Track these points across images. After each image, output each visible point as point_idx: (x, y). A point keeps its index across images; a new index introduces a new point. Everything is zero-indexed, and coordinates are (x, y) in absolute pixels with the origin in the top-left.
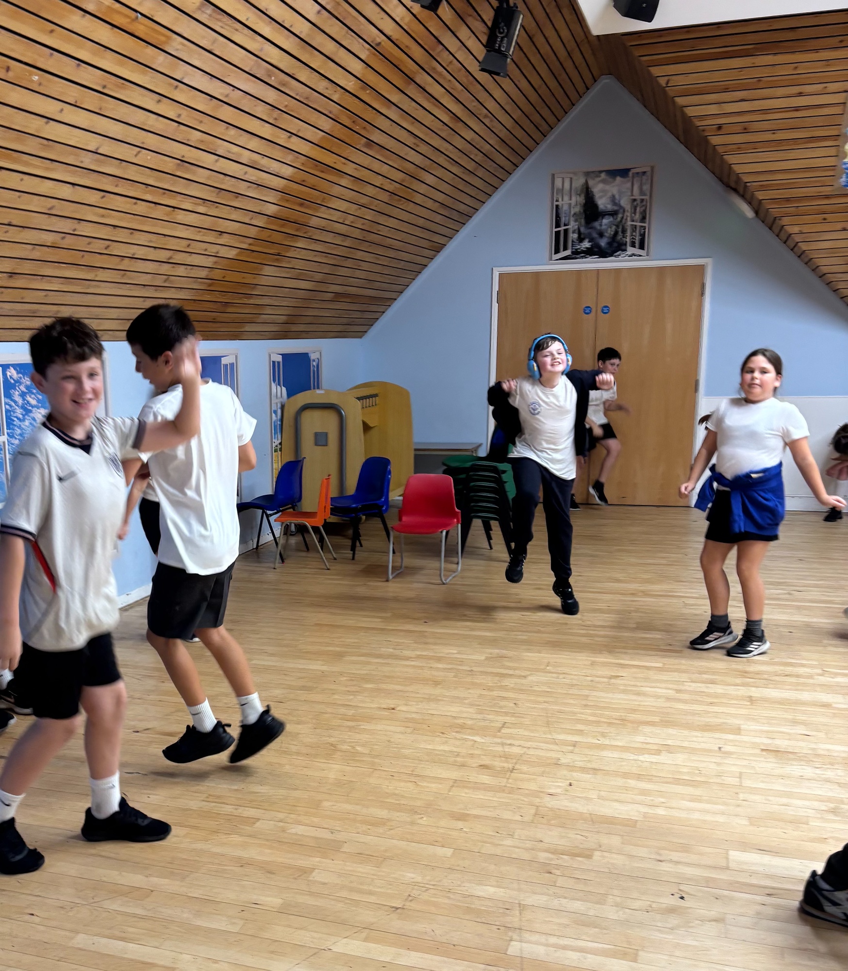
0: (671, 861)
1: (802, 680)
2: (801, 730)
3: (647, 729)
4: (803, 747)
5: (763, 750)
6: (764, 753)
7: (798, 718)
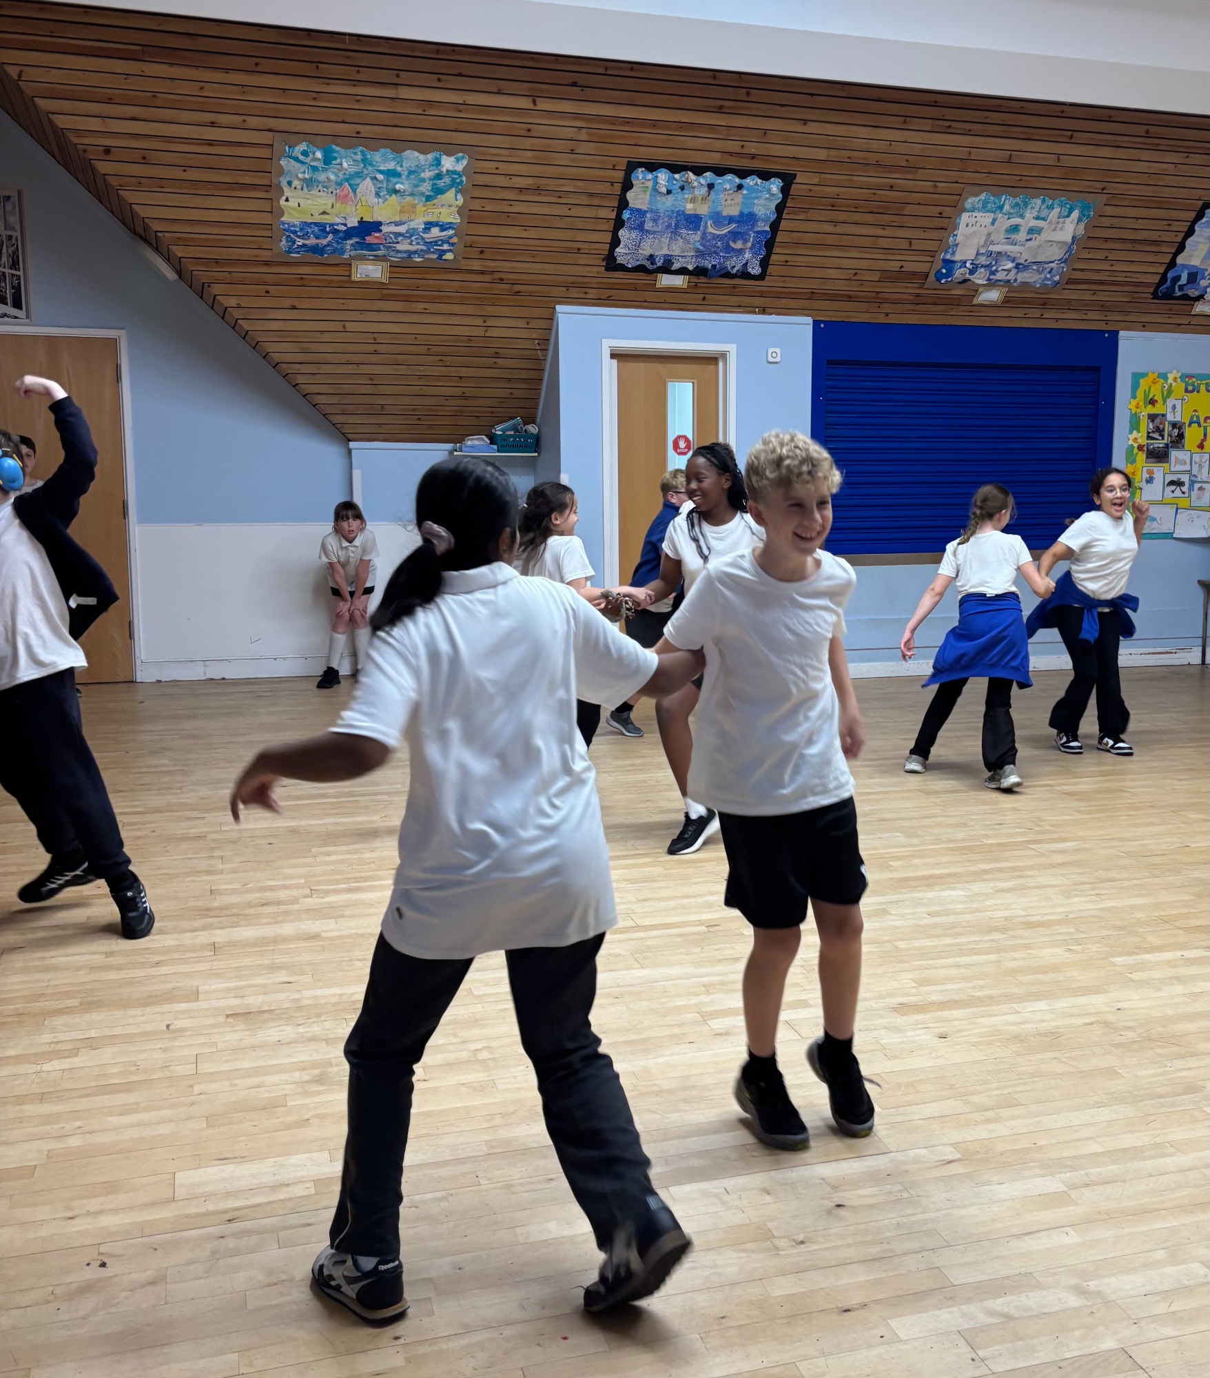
0: (88, 1214)
1: (283, 908)
2: (282, 976)
3: (58, 1021)
4: (282, 999)
5: (228, 1016)
6: (230, 1020)
7: (277, 961)
